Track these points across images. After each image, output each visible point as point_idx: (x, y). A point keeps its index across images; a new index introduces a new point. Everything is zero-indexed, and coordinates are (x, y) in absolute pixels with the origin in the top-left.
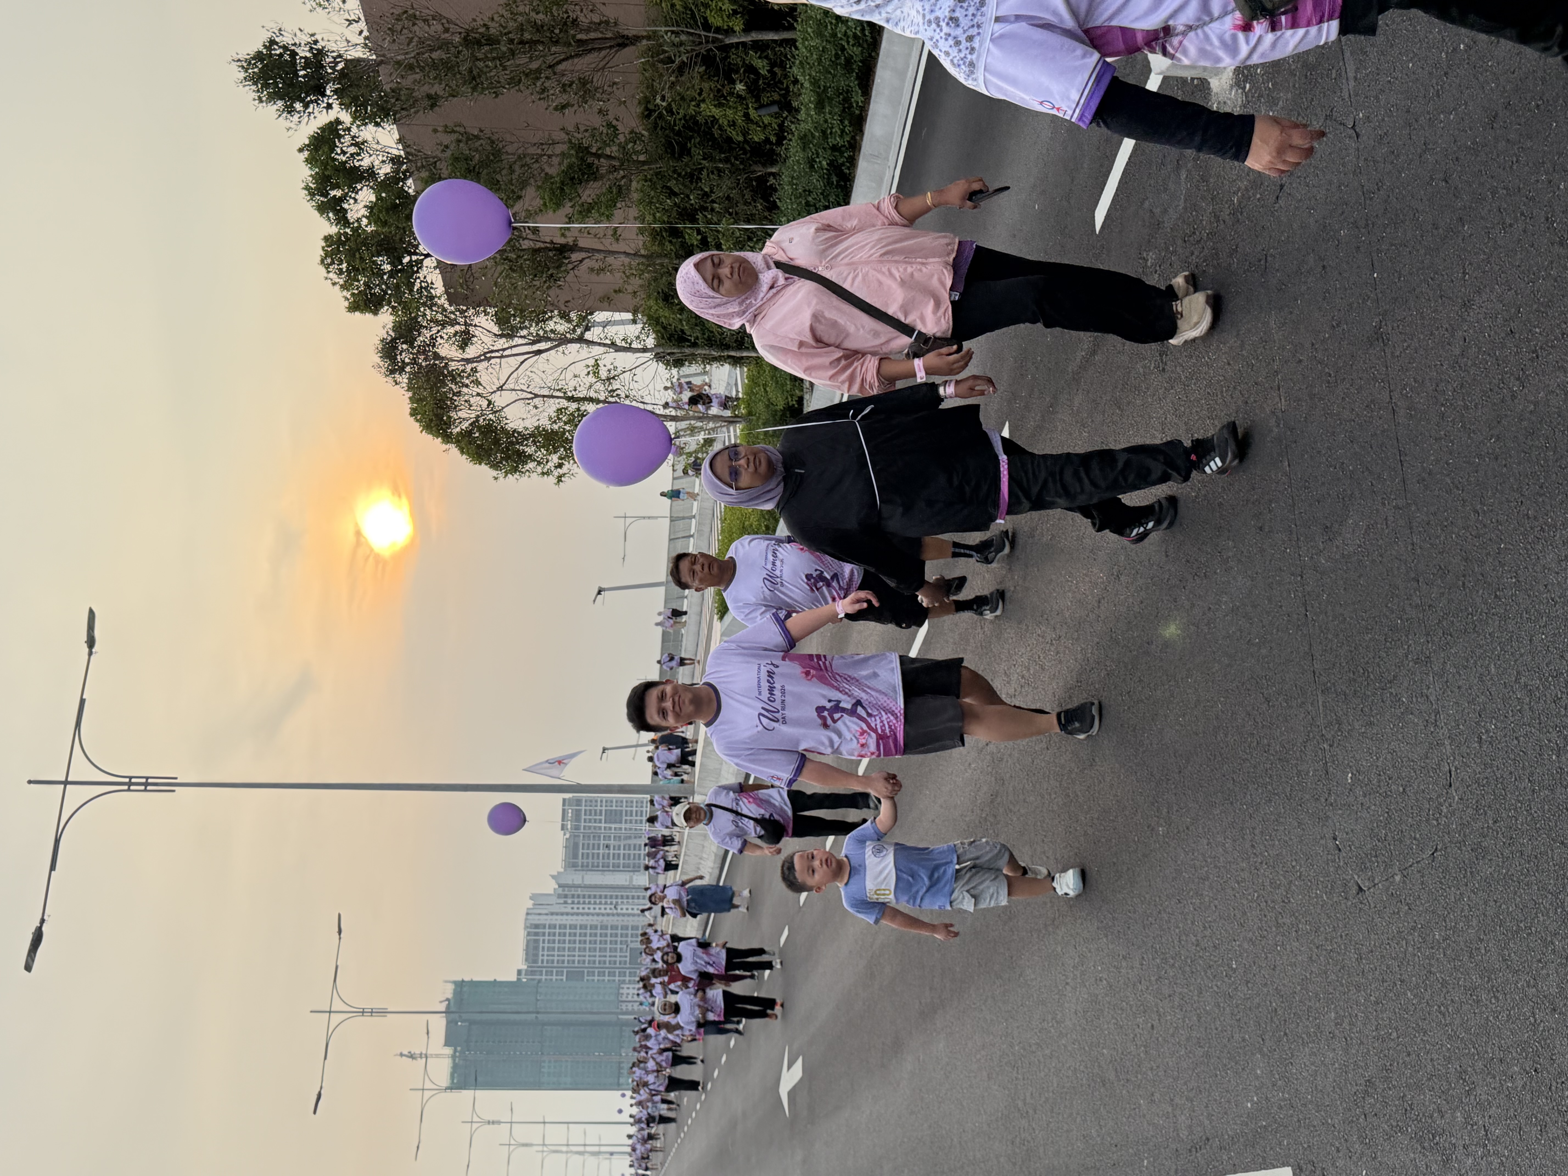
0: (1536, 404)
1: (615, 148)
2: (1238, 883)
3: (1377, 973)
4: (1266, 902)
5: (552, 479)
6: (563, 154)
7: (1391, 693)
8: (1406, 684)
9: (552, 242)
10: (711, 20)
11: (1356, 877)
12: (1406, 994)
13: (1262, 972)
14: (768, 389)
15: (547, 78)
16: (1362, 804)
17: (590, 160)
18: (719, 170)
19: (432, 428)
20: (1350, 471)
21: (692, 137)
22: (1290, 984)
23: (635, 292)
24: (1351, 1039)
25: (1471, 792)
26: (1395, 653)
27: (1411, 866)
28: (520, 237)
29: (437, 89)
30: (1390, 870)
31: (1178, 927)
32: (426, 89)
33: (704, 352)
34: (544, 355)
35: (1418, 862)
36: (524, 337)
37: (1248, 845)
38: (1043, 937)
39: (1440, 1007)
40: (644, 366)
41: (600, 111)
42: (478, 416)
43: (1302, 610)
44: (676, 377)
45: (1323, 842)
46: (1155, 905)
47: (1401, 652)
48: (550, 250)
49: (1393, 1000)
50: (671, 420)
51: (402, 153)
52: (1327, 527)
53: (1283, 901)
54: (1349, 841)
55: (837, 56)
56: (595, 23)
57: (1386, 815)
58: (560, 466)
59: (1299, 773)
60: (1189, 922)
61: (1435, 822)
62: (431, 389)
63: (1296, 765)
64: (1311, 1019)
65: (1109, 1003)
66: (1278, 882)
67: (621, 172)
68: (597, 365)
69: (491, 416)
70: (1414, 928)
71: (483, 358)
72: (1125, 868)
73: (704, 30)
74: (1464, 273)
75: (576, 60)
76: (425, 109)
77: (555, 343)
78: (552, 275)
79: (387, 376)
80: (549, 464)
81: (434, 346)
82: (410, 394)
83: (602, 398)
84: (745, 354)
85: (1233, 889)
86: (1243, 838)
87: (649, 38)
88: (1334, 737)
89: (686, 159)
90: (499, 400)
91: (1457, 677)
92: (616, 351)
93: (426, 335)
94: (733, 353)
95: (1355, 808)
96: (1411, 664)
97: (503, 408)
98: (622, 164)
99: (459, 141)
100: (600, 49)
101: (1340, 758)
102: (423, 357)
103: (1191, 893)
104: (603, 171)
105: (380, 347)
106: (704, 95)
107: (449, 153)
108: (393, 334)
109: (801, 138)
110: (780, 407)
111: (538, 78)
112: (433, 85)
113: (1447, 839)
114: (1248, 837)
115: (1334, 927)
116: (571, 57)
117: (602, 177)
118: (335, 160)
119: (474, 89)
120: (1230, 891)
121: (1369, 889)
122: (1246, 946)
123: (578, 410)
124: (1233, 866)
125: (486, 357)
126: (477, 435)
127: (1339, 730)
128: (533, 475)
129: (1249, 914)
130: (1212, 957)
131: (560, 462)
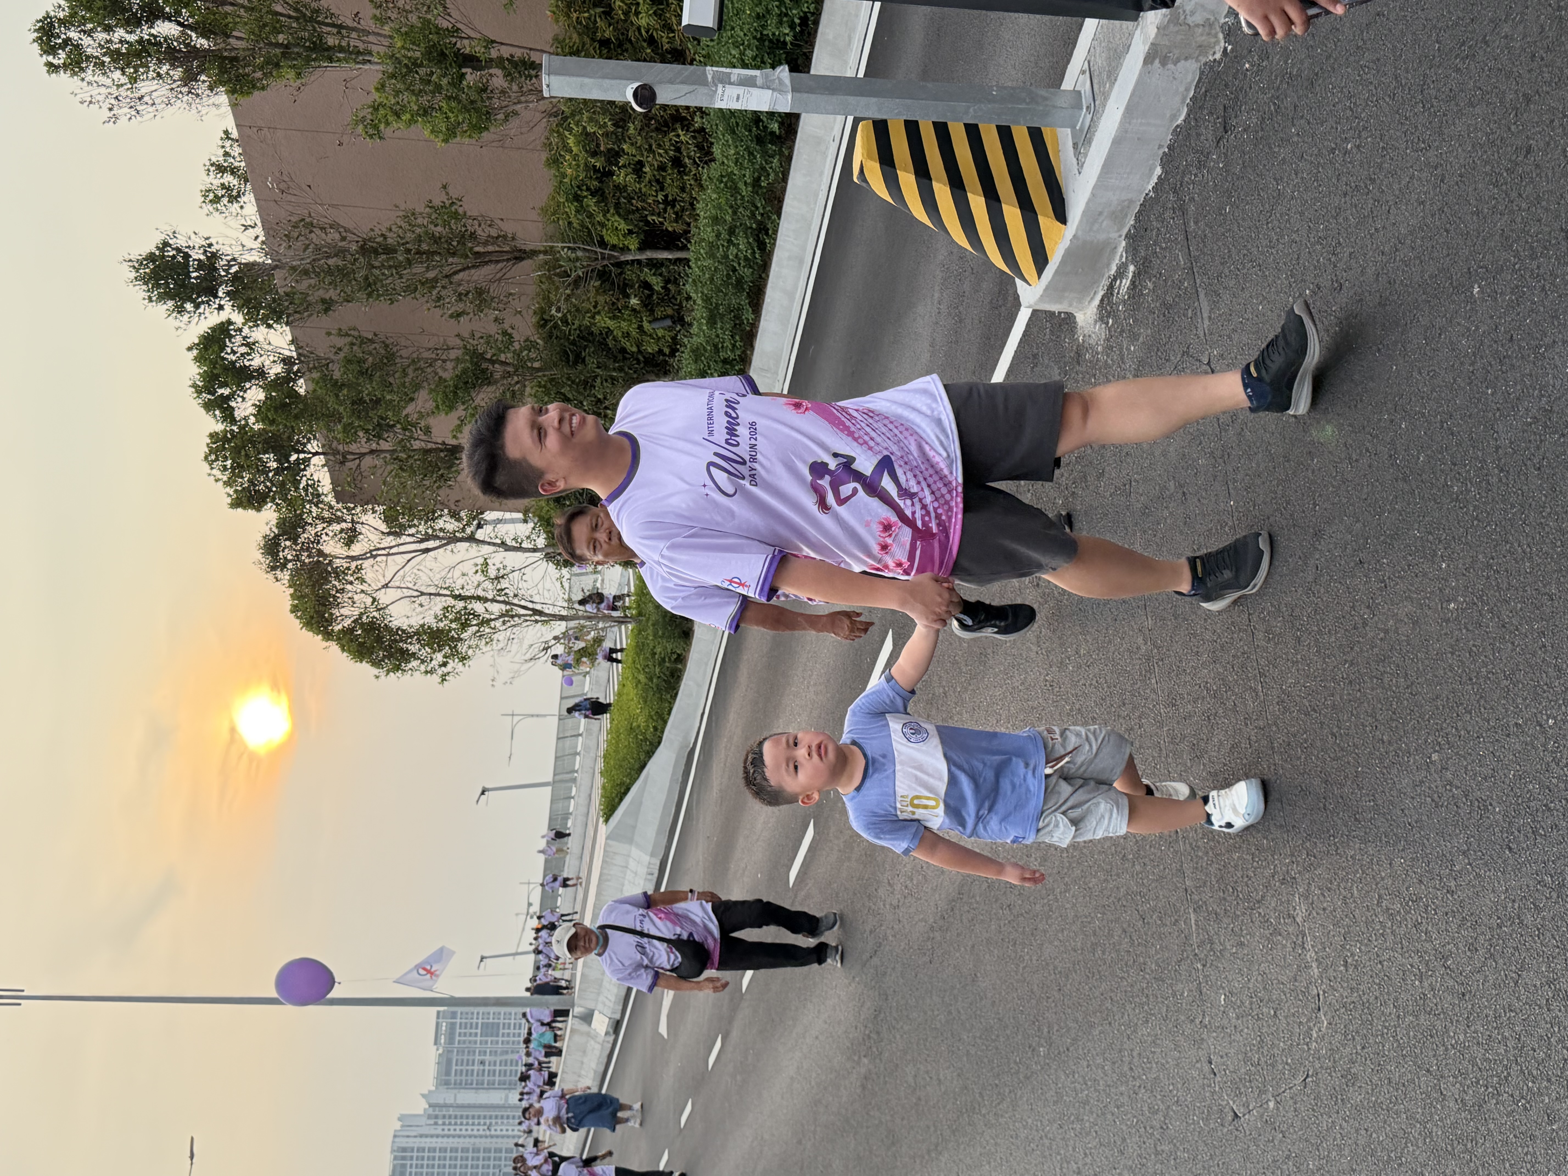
0: (1386, 632)
1: (509, 355)
2: (1118, 1108)
4: (1145, 1128)
5: (436, 678)
6: (457, 359)
7: (1260, 913)
8: (1273, 905)
9: (444, 443)
10: (606, 238)
11: (1231, 1103)
15: (444, 287)
16: (1235, 1027)
17: (484, 365)
18: (613, 379)
19: (312, 625)
21: (586, 347)
25: (1339, 1016)
26: (1263, 873)
27: (1283, 1092)
28: (411, 437)
29: (332, 294)
30: (1263, 1096)
31: (1059, 1154)
32: (321, 293)
34: (431, 554)
35: (1290, 1088)
36: (413, 535)
37: (1126, 1068)
38: (926, 1164)
40: (534, 566)
41: (496, 320)
42: (361, 614)
44: (566, 577)
45: (1199, 1065)
46: (1037, 1131)
47: (1268, 872)
48: (442, 451)
50: (560, 620)
51: (294, 354)
52: (1195, 745)
53: (1162, 1128)
54: (1224, 1065)
55: (728, 274)
56: (493, 237)
57: (1258, 1039)
58: (445, 664)
59: (1174, 995)
61: (1305, 1047)
62: (314, 585)
63: (1171, 985)
66: (1156, 1107)
67: (516, 378)
68: (486, 564)
69: (374, 613)
70: (1289, 1159)
71: (368, 555)
72: (1007, 1090)
73: (600, 247)
74: (1315, 505)
75: (473, 271)
76: (318, 312)
77: (444, 542)
78: (442, 475)
79: (267, 572)
80: (434, 663)
81: (318, 543)
82: (291, 591)
83: (490, 597)
85: (1113, 1114)
86: (1122, 1060)
87: (545, 252)
88: (1206, 956)
89: (580, 367)
90: (384, 597)
91: (1322, 898)
92: (506, 550)
93: (311, 531)
95: (1229, 1030)
96: (1277, 884)
97: (388, 606)
98: (517, 370)
99: (353, 344)
100: (498, 262)
101: (1213, 978)
102: (306, 554)
103: (1072, 1118)
104: (497, 376)
105: (262, 543)
106: (599, 308)
107: (342, 355)
108: (276, 531)
109: (693, 351)
111: (434, 287)
112: (328, 290)
113: (1317, 1065)
114: (1127, 1059)
115: (1212, 1156)
116: (468, 268)
117: (496, 382)
118: (226, 359)
119: (369, 295)
120: (1109, 1116)
121: (1244, 1115)
123: (465, 608)
124: (1113, 1090)
125: (372, 554)
126: (359, 632)
127: (1212, 950)
128: (417, 674)
129: (1128, 1141)
131: (445, 660)
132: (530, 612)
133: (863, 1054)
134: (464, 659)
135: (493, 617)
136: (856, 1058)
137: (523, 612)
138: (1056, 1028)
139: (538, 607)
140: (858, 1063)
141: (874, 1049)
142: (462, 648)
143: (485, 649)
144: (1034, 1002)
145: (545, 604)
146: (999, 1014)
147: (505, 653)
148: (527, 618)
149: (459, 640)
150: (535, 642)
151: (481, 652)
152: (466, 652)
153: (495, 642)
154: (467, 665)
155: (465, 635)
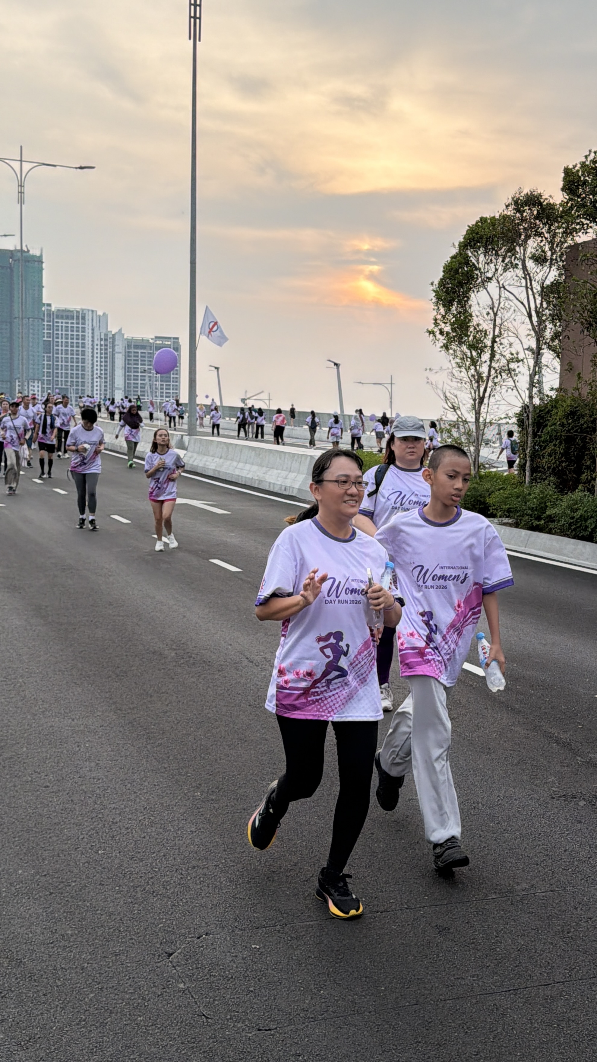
2: (164, 856)
3: (107, 969)
4: (152, 878)
7: (326, 981)
8: (334, 993)
11: (179, 951)
12: (91, 992)
13: (98, 875)
14: (502, 491)
16: (236, 956)
19: (472, 234)
22: (90, 897)
23: (578, 389)
24: (53, 948)
25: (256, 1047)
26: (358, 985)
27: (192, 997)
30: (187, 979)
31: (125, 807)
33: (529, 442)
34: (528, 320)
35: (196, 1003)
36: (541, 305)
37: (194, 863)
38: (106, 702)
39: (84, 1021)
40: (519, 397)
42: (480, 269)
43: (382, 909)
44: (510, 422)
45: (203, 924)
46: (140, 790)
47: (359, 990)
49: (86, 982)
50: (476, 418)
52: (449, 929)
53: (154, 892)
54: (207, 946)
57: (230, 976)
58: (441, 333)
59: (253, 905)
60: (130, 816)
61: (229, 1017)
62: (503, 233)
63: (260, 903)
64: (65, 914)
65: (62, 752)
66: (168, 888)
68: (518, 361)
69: (480, 279)
70: (143, 999)
71: (526, 273)
72: (166, 766)
77: (536, 329)
78: (591, 325)
79: (513, 198)
80: (443, 325)
81: (535, 235)
82: (497, 217)
83: (493, 364)
84: (528, 474)
85: (159, 851)
86: (199, 860)
88: (286, 934)
92: (530, 375)
93: (544, 229)
94: (528, 464)
95: (233, 951)
96: (350, 997)
97: (486, 289)
101: (270, 939)
102: (526, 226)
103: (152, 818)
105: (535, 193)
108: (545, 203)
110: (488, 500)
113: (217, 1027)
114: (200, 864)
115: (138, 933)
121: (171, 962)
122: (117, 861)
123: (486, 347)
124: (177, 851)
125: (527, 274)
126: (466, 269)
127: (292, 938)
128: (435, 313)
129: (141, 864)
130: (105, 834)
131: (445, 333)
132: (481, 395)
133: (178, 652)
134: (446, 347)
135: (478, 367)
136: (174, 647)
137: (482, 389)
138: (217, 806)
139: (486, 401)
140: (171, 649)
141: (182, 661)
142: (454, 346)
143: (453, 362)
144: (232, 788)
145: (488, 407)
146: (220, 760)
147: (451, 378)
148: (477, 393)
149: (461, 343)
150: (459, 400)
151: (452, 360)
152: (451, 349)
153: (458, 369)
154: (441, 349)
155: (464, 348)
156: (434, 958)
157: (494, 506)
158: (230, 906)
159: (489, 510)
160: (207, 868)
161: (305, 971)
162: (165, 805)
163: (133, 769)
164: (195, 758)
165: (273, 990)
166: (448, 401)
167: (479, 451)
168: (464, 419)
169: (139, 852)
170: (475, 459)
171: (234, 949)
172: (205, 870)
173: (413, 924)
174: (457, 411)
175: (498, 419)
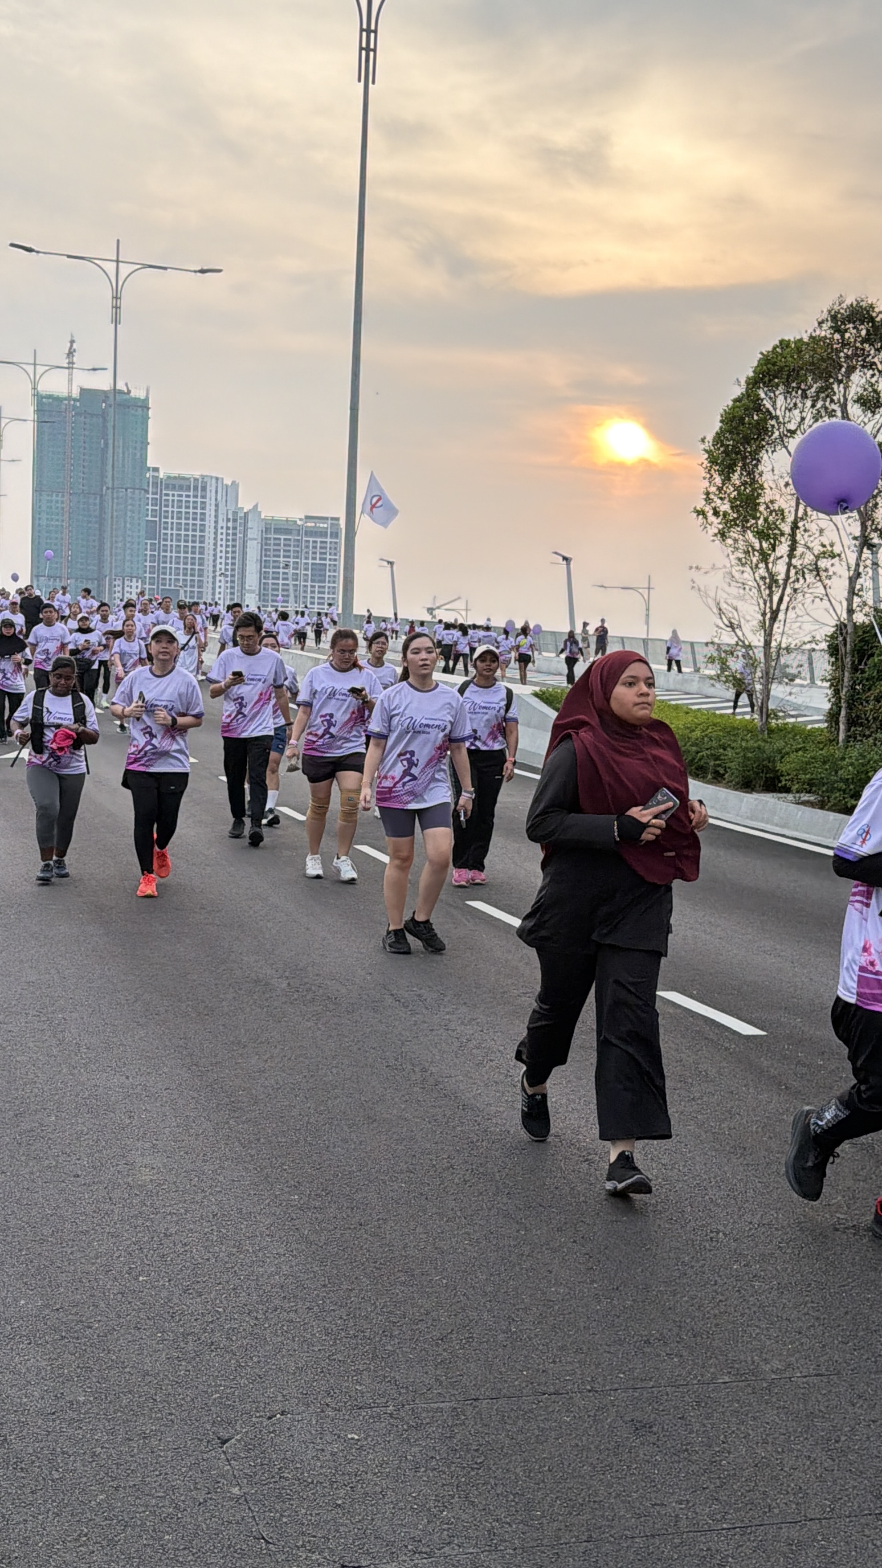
2: (234, 1289)
3: (128, 1458)
4: (212, 1322)
5: (701, 504)
7: (453, 1498)
8: (464, 1516)
11: (238, 1437)
12: (102, 1492)
13: (134, 1313)
14: (800, 753)
16: (323, 1450)
19: (766, 365)
20: (721, 1461)
22: (118, 1346)
24: (54, 1421)
26: (501, 1506)
27: (250, 1508)
30: (245, 1481)
31: (187, 1211)
33: (845, 679)
35: (254, 1518)
37: (277, 1303)
38: (179, 1052)
40: (832, 611)
42: (777, 419)
43: (551, 1389)
44: (817, 647)
45: (280, 1398)
46: (211, 1187)
47: (501, 1513)
49: (95, 1476)
50: (766, 641)
52: (651, 1427)
53: (212, 1343)
54: (281, 1431)
57: (310, 1480)
58: (716, 513)
59: (358, 1372)
60: (192, 1226)
61: (300, 1546)
62: (812, 364)
63: (368, 1369)
64: (79, 1371)
66: (234, 1338)
68: (834, 556)
69: (777, 433)
70: (177, 1507)
72: (253, 1152)
79: (830, 312)
80: (718, 502)
81: (863, 366)
82: (807, 339)
83: (794, 562)
84: (842, 727)
85: (227, 1282)
86: (285, 1297)
88: (402, 1419)
92: (850, 578)
94: (843, 712)
95: (319, 1441)
96: (488, 1525)
97: (786, 447)
101: (377, 1426)
102: (850, 353)
103: (224, 1231)
105: (864, 304)
110: (779, 766)
113: (281, 1557)
114: (286, 1304)
115: (182, 1405)
120: (225, 1277)
121: (225, 1453)
122: (164, 1294)
123: (783, 535)
124: (253, 1284)
126: (756, 417)
127: (410, 1427)
128: (706, 483)
129: (198, 1300)
130: (152, 1252)
131: (721, 513)
132: (775, 607)
133: (292, 982)
134: (722, 534)
135: (770, 565)
136: (287, 974)
137: (776, 599)
138: (321, 1216)
139: (781, 616)
140: (282, 977)
141: (296, 996)
142: (734, 533)
143: (733, 557)
144: (346, 1191)
145: (784, 625)
146: (334, 1147)
147: (728, 580)
148: (768, 604)
149: (745, 529)
150: (740, 614)
151: (731, 554)
152: (730, 537)
153: (741, 568)
154: (715, 538)
155: (750, 535)
156: (623, 1470)
157: (788, 774)
158: (322, 1372)
159: (780, 782)
160: (296, 1311)
161: (425, 1479)
162: (244, 1212)
163: (204, 1155)
164: (297, 1142)
165: (372, 1505)
166: (723, 616)
167: (769, 691)
168: (747, 643)
169: (198, 1282)
170: (762, 703)
171: (321, 1438)
172: (292, 1315)
173: (595, 1415)
174: (737, 631)
175: (799, 644)
